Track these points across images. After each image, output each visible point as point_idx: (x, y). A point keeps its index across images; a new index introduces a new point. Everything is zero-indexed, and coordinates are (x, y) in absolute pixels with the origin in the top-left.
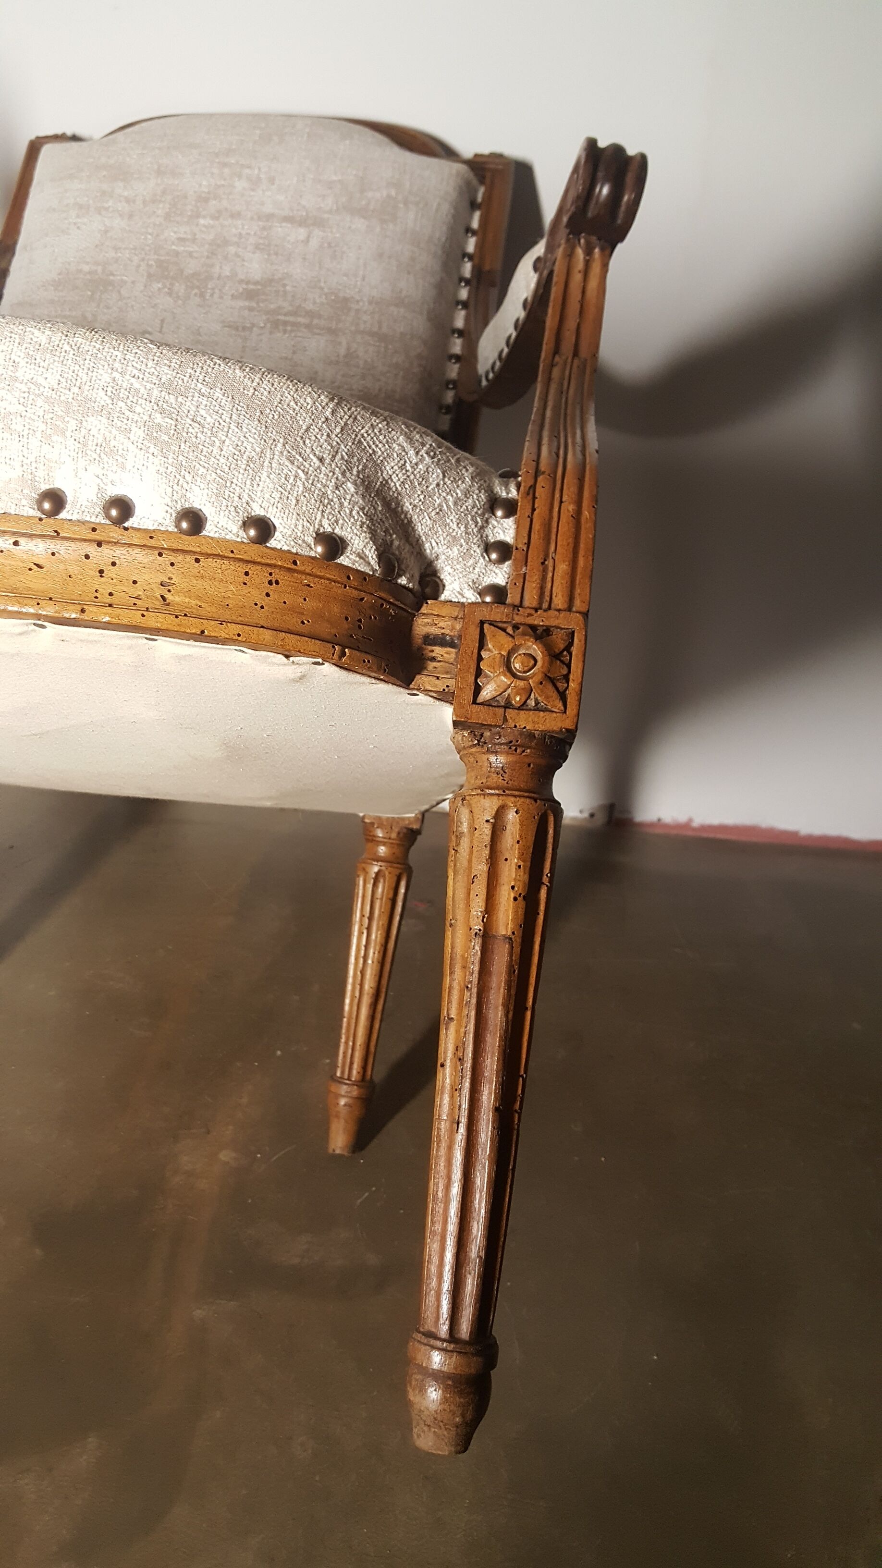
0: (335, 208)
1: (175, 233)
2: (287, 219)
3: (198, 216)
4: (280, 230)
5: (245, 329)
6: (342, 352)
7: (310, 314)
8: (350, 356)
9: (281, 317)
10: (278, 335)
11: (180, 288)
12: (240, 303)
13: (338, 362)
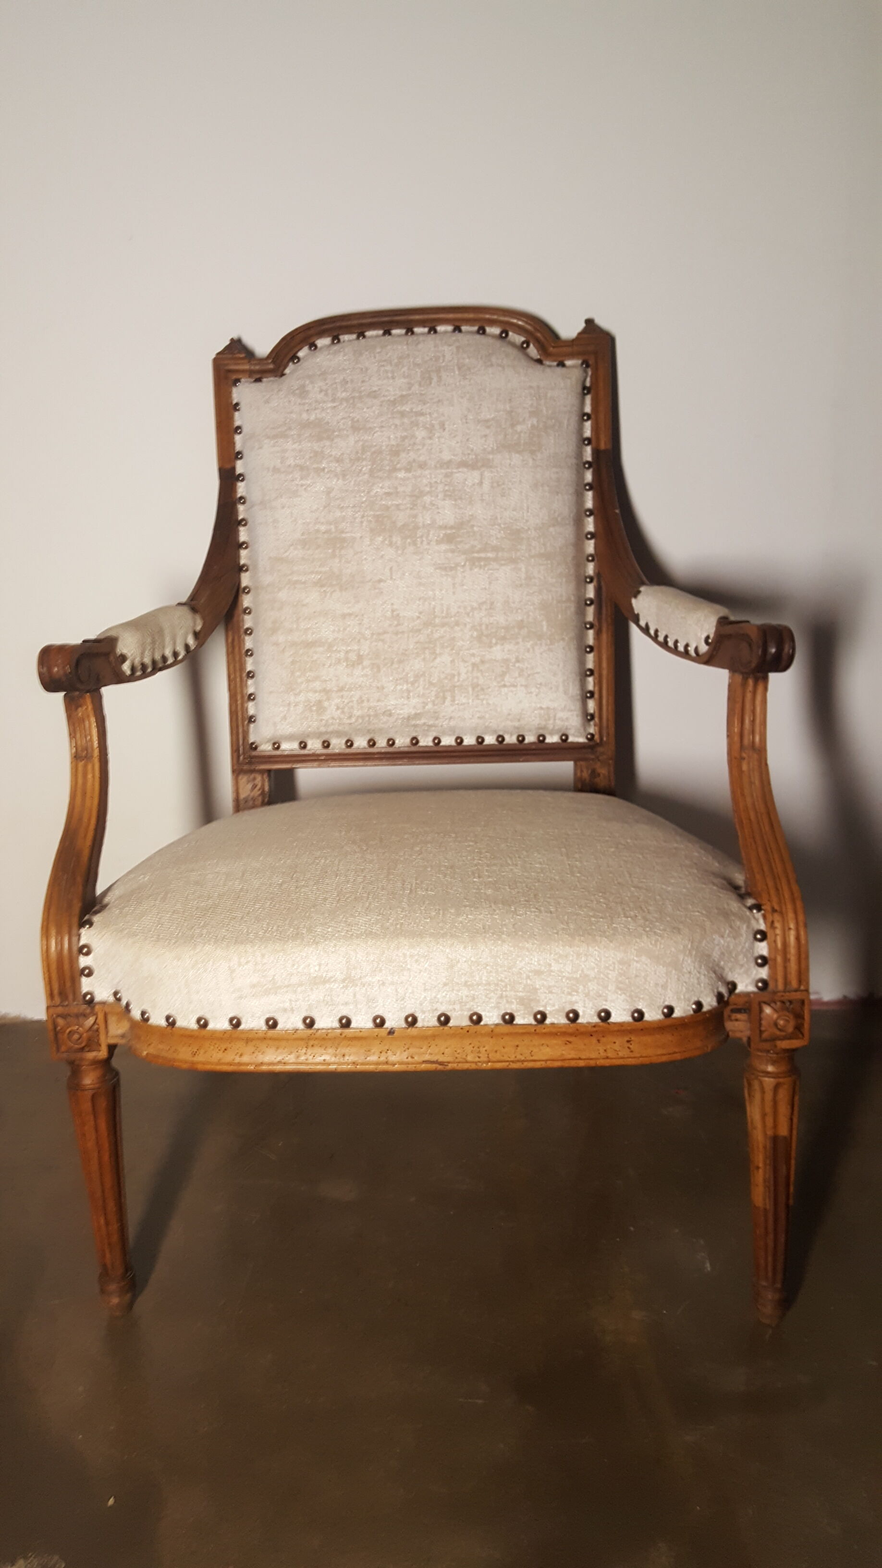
0: (495, 447)
5: (451, 569)
6: (523, 576)
7: (495, 549)
8: (529, 578)
9: (476, 555)
10: (476, 570)
11: (397, 539)
12: (444, 547)
13: (521, 585)
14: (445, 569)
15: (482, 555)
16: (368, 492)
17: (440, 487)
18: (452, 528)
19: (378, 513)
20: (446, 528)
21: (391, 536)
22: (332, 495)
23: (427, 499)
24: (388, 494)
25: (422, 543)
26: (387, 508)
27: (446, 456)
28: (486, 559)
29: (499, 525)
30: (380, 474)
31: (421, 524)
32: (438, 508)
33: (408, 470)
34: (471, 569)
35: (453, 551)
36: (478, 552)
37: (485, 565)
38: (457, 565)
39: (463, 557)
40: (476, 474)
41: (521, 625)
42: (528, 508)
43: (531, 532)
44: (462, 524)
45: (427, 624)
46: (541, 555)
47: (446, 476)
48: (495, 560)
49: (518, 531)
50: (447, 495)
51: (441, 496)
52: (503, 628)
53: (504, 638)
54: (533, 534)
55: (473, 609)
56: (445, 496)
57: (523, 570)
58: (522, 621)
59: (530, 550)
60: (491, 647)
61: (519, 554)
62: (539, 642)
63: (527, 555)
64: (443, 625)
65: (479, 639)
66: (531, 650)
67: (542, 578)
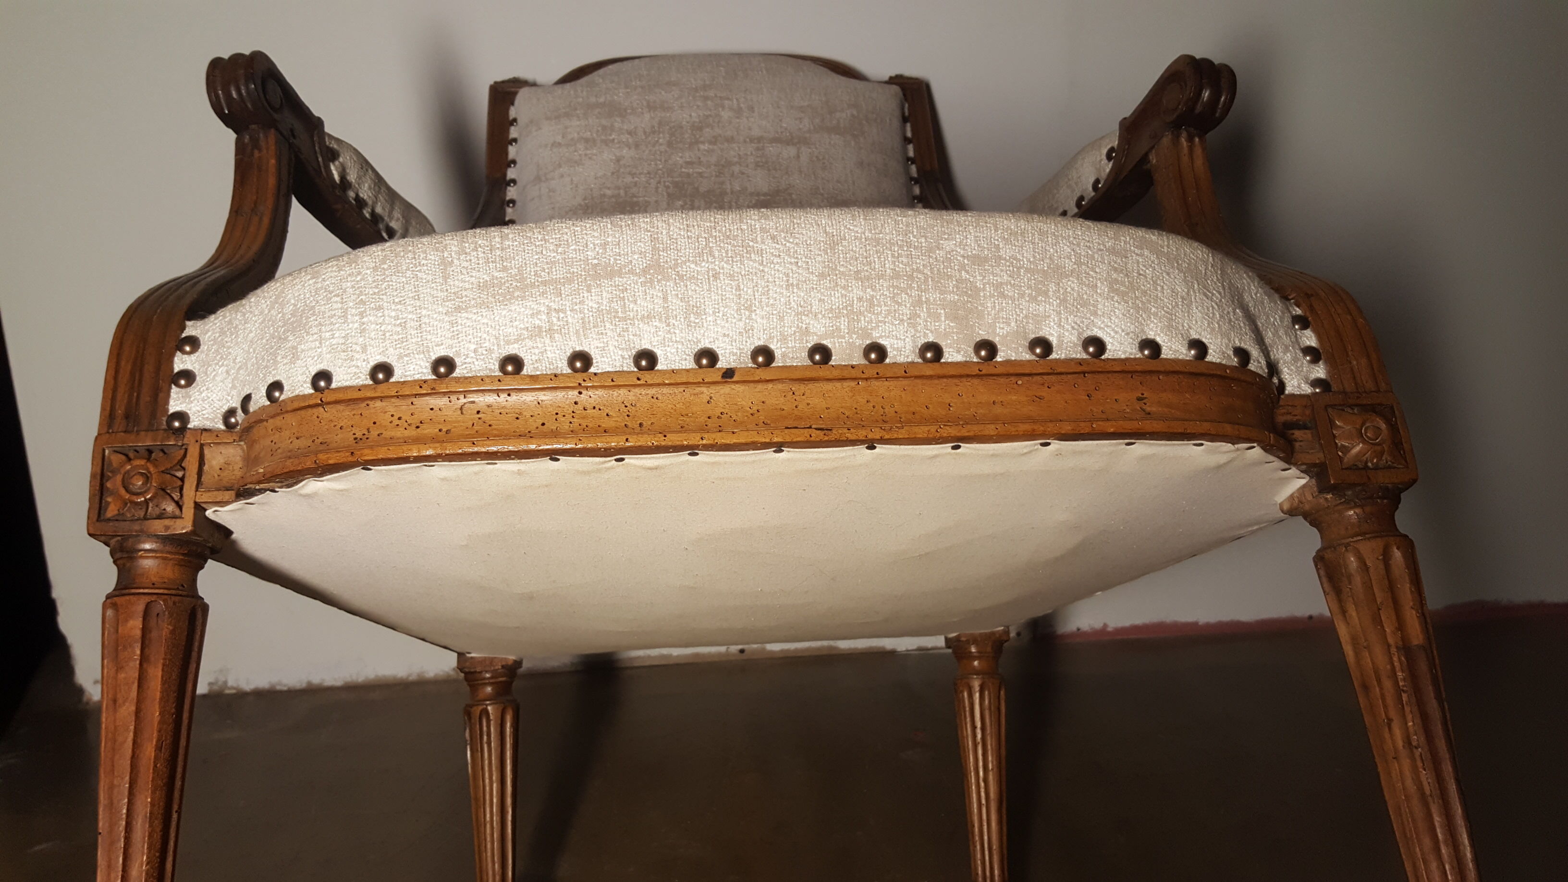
0: (812, 128)
1: (681, 157)
2: (775, 140)
3: (697, 142)
4: (772, 150)
11: (700, 204)
16: (666, 161)
17: (751, 159)
18: (765, 194)
20: (758, 194)
21: (693, 201)
23: (736, 169)
24: (687, 163)
25: (730, 207)
26: (688, 175)
27: (756, 132)
29: (822, 195)
31: (729, 191)
32: (748, 177)
33: (713, 143)
40: (792, 149)
51: (751, 166)
56: (757, 166)
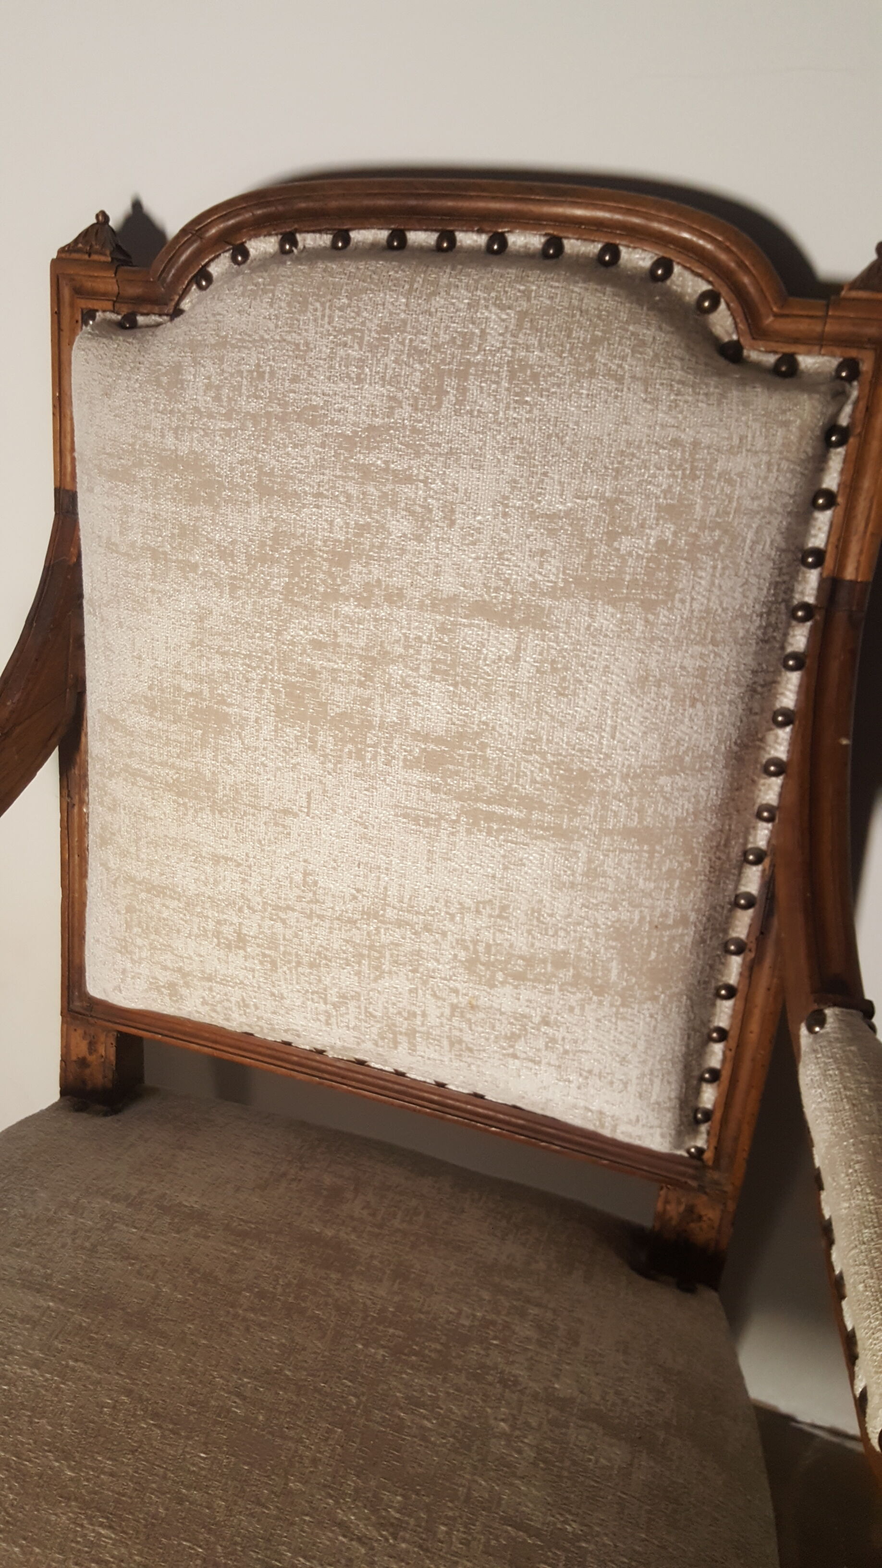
5: (427, 822)
6: (580, 867)
7: (527, 803)
8: (592, 873)
9: (483, 807)
10: (482, 836)
11: (326, 738)
12: (417, 776)
13: (573, 885)
14: (416, 820)
15: (498, 809)
16: (279, 633)
17: (426, 651)
18: (439, 741)
19: (293, 679)
20: (426, 738)
21: (313, 731)
22: (207, 624)
23: (396, 671)
24: (317, 645)
25: (374, 758)
26: (313, 674)
27: (449, 585)
28: (504, 819)
29: (543, 754)
30: (305, 599)
31: (377, 721)
32: (415, 694)
33: (364, 601)
34: (469, 832)
35: (435, 789)
36: (488, 802)
37: (500, 831)
38: (441, 817)
39: (457, 805)
40: (508, 636)
41: (560, 960)
42: (614, 728)
43: (614, 781)
44: (462, 736)
45: (369, 915)
46: (627, 833)
47: (442, 629)
48: (524, 823)
49: (584, 776)
50: (437, 671)
51: (425, 669)
52: (521, 957)
53: (520, 977)
54: (617, 785)
55: (463, 908)
56: (434, 670)
57: (583, 855)
58: (566, 952)
59: (603, 819)
60: (492, 986)
61: (576, 822)
62: (595, 998)
63: (595, 827)
64: (400, 923)
65: (471, 965)
66: (577, 1010)
67: (624, 877)
